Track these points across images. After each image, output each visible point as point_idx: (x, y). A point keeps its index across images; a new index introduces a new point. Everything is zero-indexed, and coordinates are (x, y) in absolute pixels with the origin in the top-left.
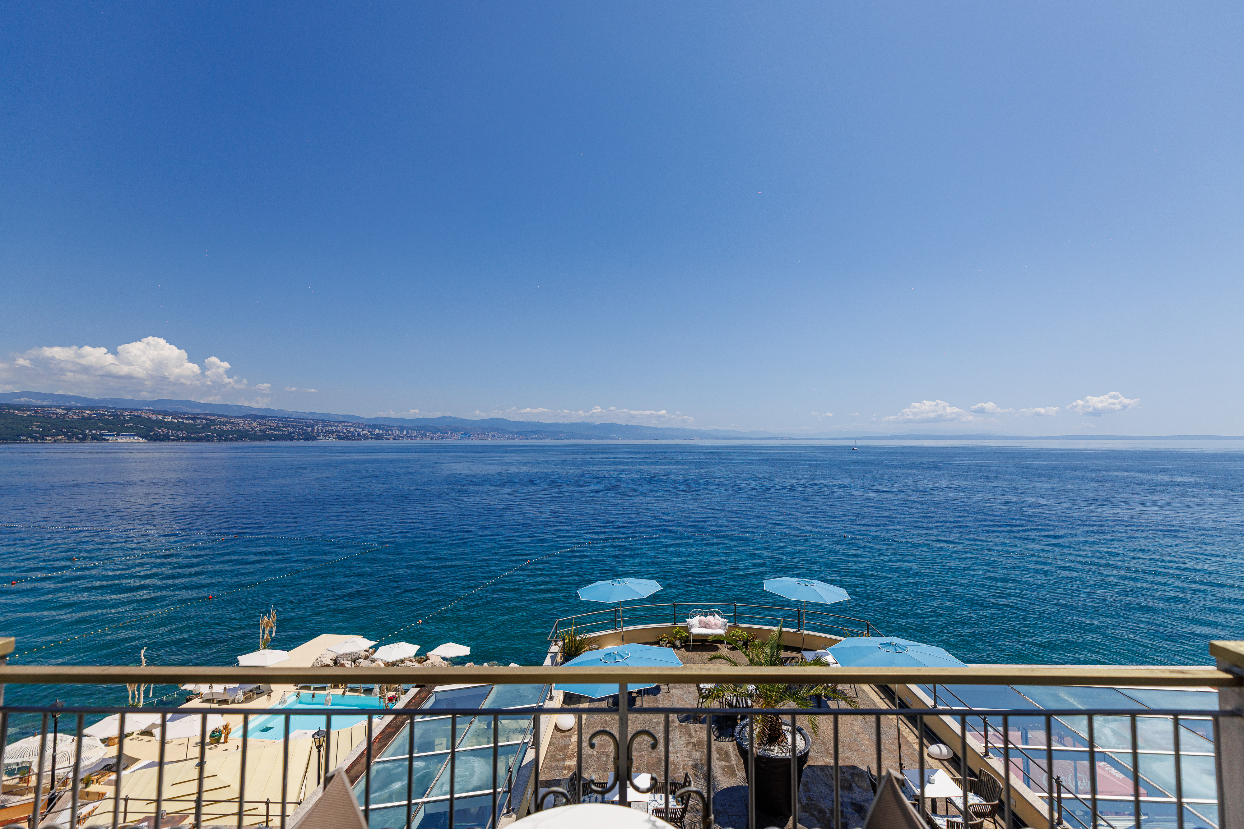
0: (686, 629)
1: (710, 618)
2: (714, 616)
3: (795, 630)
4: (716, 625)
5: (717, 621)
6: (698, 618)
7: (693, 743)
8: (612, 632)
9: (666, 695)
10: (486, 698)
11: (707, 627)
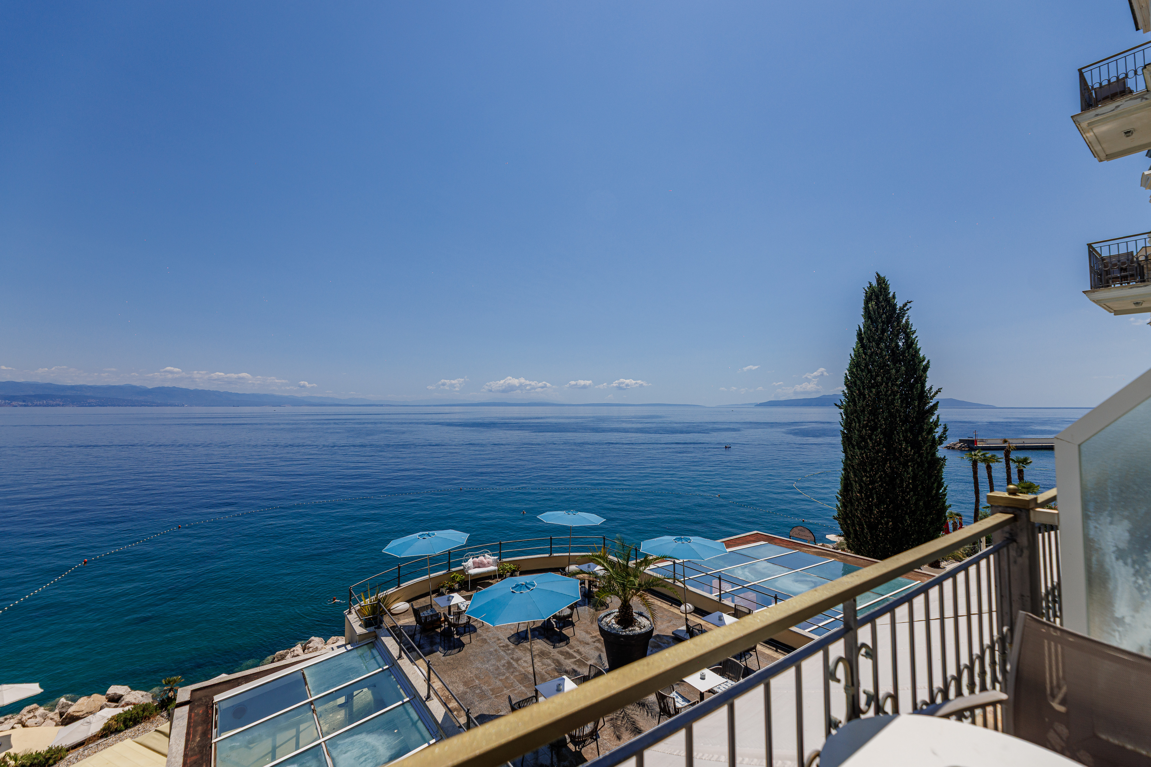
0: (462, 572)
1: (481, 558)
2: (484, 556)
3: (547, 555)
4: (488, 563)
5: (489, 560)
6: (471, 560)
7: (538, 654)
8: (397, 589)
9: (482, 628)
10: (306, 684)
11: (481, 566)
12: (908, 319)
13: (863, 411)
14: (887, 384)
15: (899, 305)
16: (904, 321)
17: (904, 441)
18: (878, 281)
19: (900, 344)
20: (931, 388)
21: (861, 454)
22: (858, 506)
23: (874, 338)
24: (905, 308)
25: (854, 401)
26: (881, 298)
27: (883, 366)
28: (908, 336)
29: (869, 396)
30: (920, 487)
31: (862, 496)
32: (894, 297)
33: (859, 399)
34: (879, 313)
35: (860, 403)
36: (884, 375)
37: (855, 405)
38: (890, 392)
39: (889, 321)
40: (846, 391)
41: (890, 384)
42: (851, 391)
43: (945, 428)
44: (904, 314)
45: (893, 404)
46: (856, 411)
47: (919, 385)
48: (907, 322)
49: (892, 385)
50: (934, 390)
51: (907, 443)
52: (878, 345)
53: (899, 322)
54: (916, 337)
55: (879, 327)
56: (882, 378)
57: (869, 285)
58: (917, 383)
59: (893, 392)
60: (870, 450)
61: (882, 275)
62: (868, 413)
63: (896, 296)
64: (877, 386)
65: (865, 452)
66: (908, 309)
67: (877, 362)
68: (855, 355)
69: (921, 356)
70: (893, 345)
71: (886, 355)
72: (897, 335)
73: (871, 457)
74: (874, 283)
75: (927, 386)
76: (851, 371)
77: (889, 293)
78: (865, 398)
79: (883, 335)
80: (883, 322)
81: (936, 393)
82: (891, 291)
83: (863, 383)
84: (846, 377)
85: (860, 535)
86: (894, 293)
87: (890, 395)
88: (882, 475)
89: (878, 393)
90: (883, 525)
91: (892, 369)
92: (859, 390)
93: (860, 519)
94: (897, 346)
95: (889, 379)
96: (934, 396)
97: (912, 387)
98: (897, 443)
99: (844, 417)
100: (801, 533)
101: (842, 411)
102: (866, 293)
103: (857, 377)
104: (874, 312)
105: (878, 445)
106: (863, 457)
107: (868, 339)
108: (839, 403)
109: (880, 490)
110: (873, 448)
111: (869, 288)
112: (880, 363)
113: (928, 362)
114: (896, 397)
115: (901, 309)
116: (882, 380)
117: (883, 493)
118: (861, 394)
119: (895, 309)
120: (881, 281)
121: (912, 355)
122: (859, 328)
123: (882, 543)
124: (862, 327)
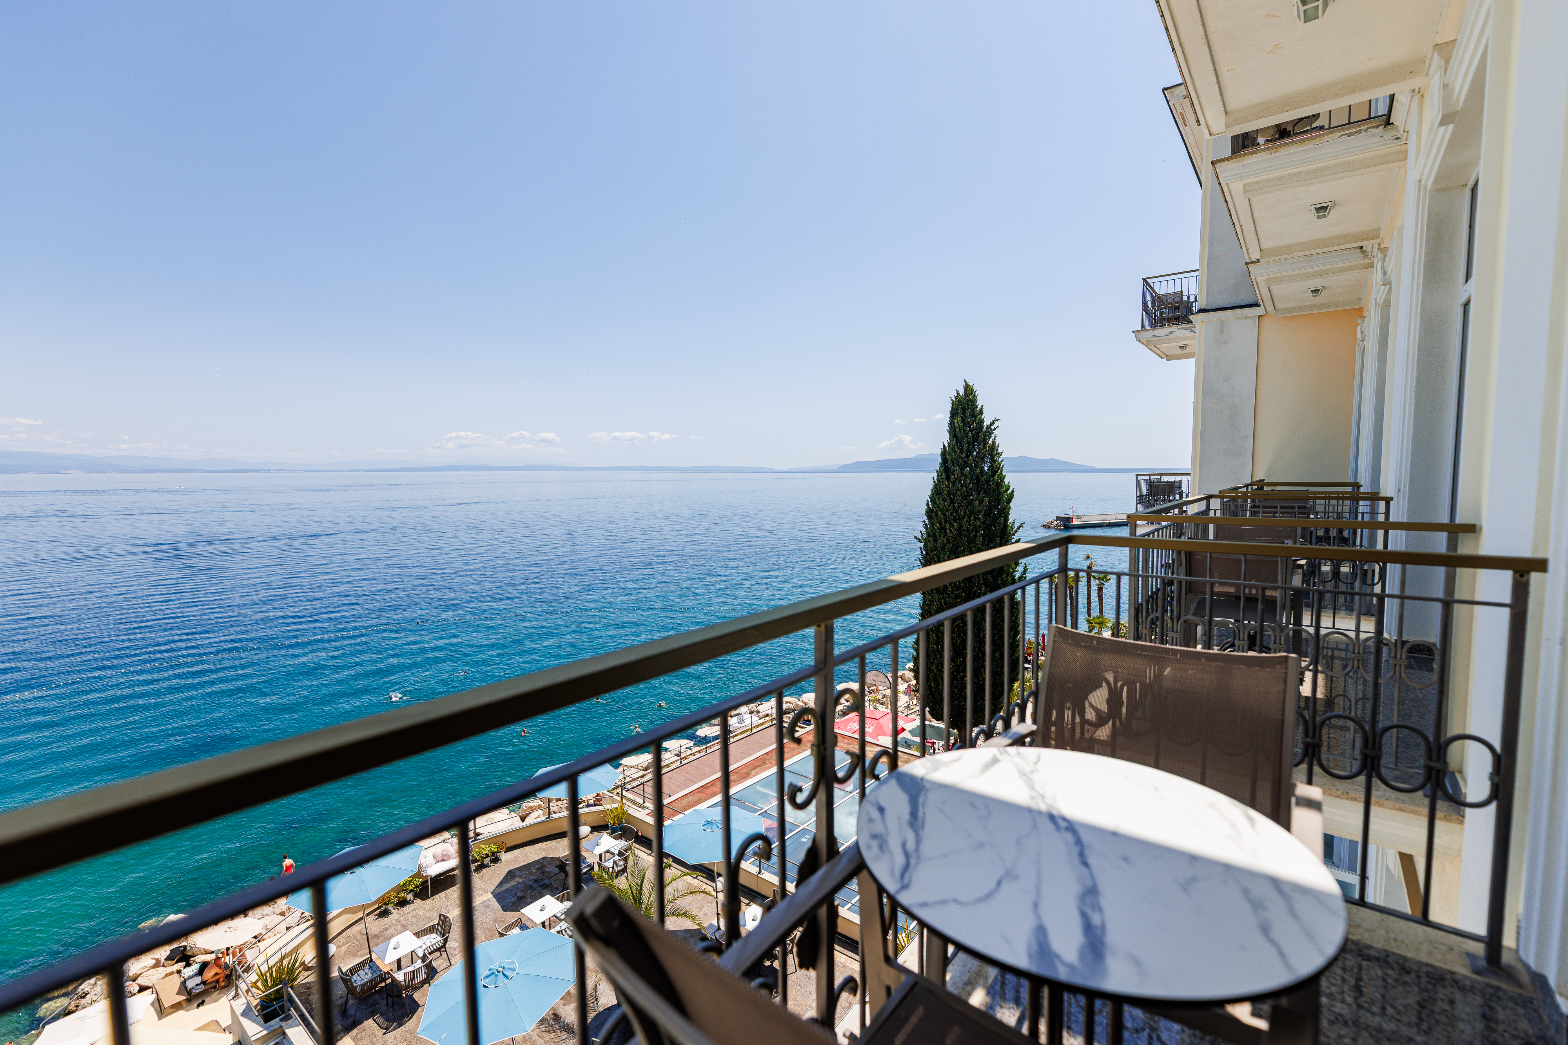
12: (994, 439)
13: (943, 548)
14: (969, 517)
15: (986, 423)
16: (990, 442)
17: (983, 584)
18: (965, 390)
19: (986, 469)
20: (1014, 522)
21: (940, 599)
22: (934, 659)
23: (958, 462)
24: (993, 427)
25: (934, 535)
26: (968, 413)
27: (967, 496)
28: (993, 460)
29: (951, 531)
30: (997, 636)
31: (938, 647)
32: (981, 412)
33: (939, 534)
34: (964, 431)
35: (941, 539)
36: (967, 506)
37: (935, 540)
38: (972, 527)
39: (976, 438)
40: (927, 522)
41: (972, 518)
42: (932, 524)
43: (1026, 567)
44: (991, 434)
45: (974, 542)
46: (936, 548)
47: (1002, 519)
48: (993, 442)
49: (975, 518)
50: (1016, 526)
51: (986, 588)
52: (962, 469)
53: (985, 443)
54: (1002, 461)
55: (965, 449)
56: (965, 510)
57: (956, 395)
58: (1001, 516)
59: (975, 527)
60: (949, 595)
61: (970, 383)
62: (949, 551)
63: (984, 410)
64: (959, 519)
65: (943, 597)
66: (995, 429)
67: (960, 491)
68: (938, 480)
69: (1006, 483)
70: (978, 470)
71: (969, 484)
72: (983, 458)
73: (949, 603)
74: (962, 392)
75: (1011, 521)
76: (932, 497)
77: (977, 407)
78: (946, 533)
79: (968, 459)
80: (969, 443)
81: (1019, 528)
82: (979, 403)
83: (945, 515)
84: (928, 505)
85: (935, 692)
86: (982, 406)
87: (972, 531)
88: (959, 623)
89: (960, 527)
90: (958, 681)
91: (975, 500)
92: (940, 523)
93: (935, 674)
94: (982, 470)
95: (972, 512)
96: (1016, 531)
97: (995, 520)
98: (976, 587)
99: (924, 553)
100: (876, 678)
101: (921, 545)
102: (953, 405)
103: (938, 507)
104: (960, 430)
105: (957, 590)
106: (941, 603)
107: (953, 462)
108: (919, 536)
109: (957, 641)
110: (952, 593)
111: (956, 399)
112: (964, 493)
113: (1013, 491)
114: (978, 534)
115: (989, 427)
116: (965, 512)
117: (960, 644)
118: (942, 528)
119: (982, 426)
120: (969, 389)
121: (997, 484)
122: (944, 445)
123: (957, 700)
124: (946, 445)
